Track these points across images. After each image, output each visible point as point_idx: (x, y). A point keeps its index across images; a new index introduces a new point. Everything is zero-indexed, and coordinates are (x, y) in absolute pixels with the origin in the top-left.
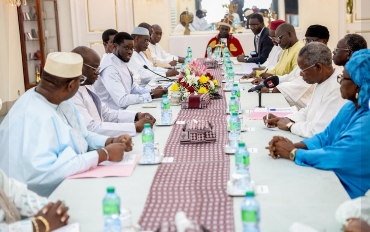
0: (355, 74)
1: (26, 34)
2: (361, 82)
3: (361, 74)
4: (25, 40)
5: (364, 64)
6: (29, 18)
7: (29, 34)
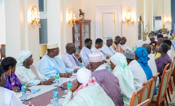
0: (138, 54)
1: (76, 38)
2: (139, 56)
3: (139, 54)
4: (75, 41)
5: (140, 52)
6: (77, 32)
7: (77, 38)
